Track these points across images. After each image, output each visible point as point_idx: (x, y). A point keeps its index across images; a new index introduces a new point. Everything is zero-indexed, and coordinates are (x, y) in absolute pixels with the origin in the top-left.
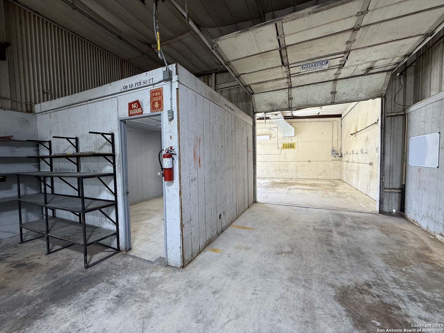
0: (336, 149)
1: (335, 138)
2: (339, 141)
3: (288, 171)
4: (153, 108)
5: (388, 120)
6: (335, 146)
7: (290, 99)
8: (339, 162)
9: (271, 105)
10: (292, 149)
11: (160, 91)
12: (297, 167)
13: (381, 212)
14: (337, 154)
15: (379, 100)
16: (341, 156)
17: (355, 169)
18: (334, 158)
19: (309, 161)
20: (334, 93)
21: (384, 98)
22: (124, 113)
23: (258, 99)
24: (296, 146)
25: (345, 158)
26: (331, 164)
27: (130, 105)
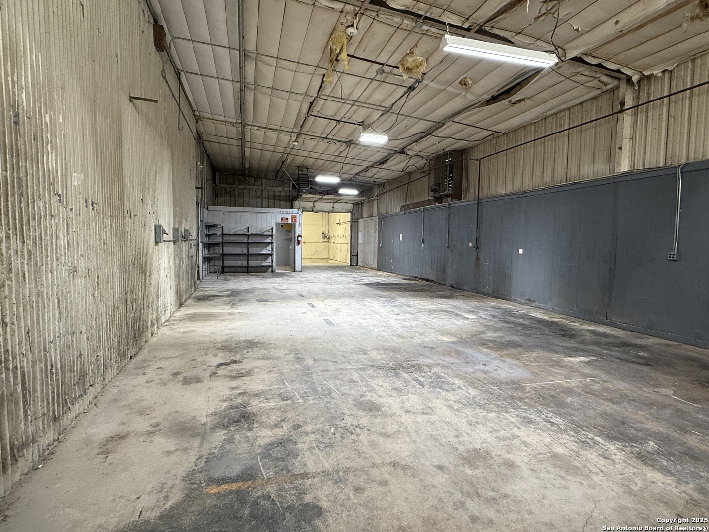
0: (325, 232)
1: (324, 224)
2: (327, 226)
4: (292, 221)
5: (353, 223)
6: (324, 230)
7: (314, 207)
8: (327, 243)
11: (296, 216)
13: (351, 265)
14: (326, 237)
16: (329, 239)
17: (339, 248)
18: (323, 240)
20: (333, 208)
21: (351, 213)
22: (279, 221)
25: (332, 241)
26: (322, 245)
27: (282, 218)
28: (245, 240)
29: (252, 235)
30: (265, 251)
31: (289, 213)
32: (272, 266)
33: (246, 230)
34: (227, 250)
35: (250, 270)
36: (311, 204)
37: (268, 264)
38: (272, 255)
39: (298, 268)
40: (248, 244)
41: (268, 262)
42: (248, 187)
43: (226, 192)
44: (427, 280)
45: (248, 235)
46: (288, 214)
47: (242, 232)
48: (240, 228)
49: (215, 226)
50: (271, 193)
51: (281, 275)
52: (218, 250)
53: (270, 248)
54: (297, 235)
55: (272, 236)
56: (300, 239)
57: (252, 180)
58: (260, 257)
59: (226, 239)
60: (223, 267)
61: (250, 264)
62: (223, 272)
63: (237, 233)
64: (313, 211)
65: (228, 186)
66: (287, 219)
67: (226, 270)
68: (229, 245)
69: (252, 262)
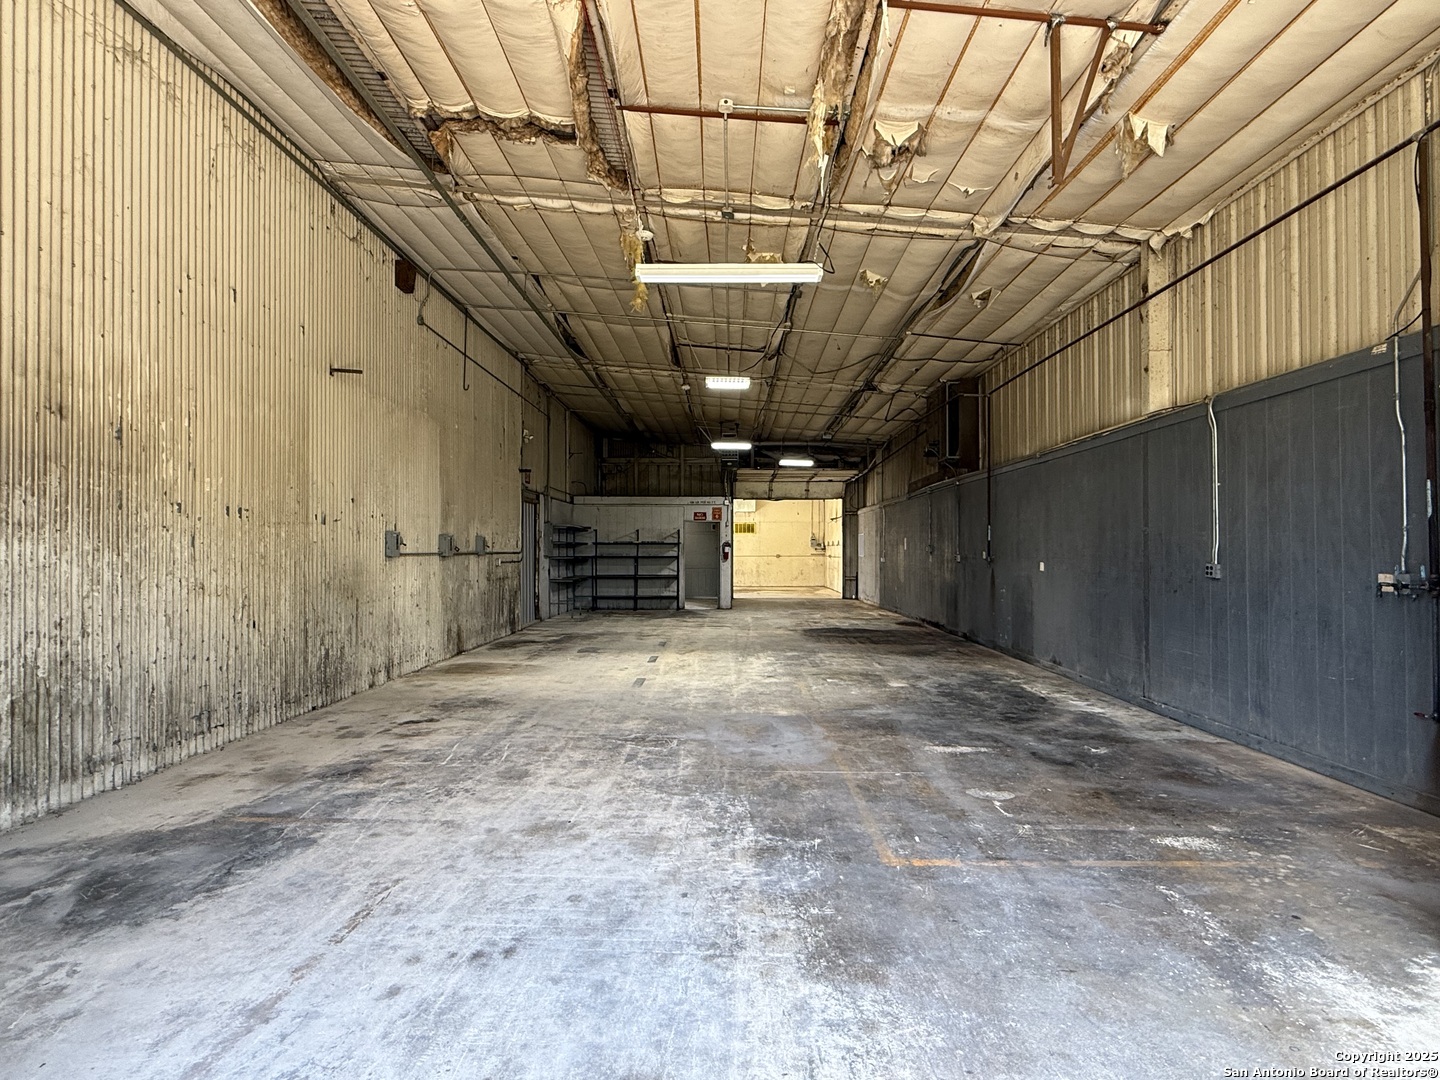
0: (817, 536)
1: (816, 520)
2: (822, 524)
3: (743, 574)
4: (714, 518)
5: (848, 518)
6: (816, 531)
7: (771, 490)
8: (821, 557)
9: (752, 493)
10: (751, 534)
11: (720, 509)
12: (758, 566)
13: (844, 597)
14: (819, 545)
15: (840, 501)
16: (824, 549)
17: (836, 566)
18: (816, 552)
19: (778, 556)
20: (807, 490)
21: (844, 499)
22: (691, 518)
23: (738, 485)
24: (756, 528)
25: (828, 552)
26: (811, 561)
27: (695, 514)
28: (633, 553)
29: (643, 543)
30: (666, 572)
31: (709, 504)
32: (677, 598)
33: (634, 536)
34: (603, 569)
35: (640, 603)
36: (765, 487)
37: (671, 594)
38: (677, 578)
39: (725, 601)
40: (636, 559)
41: (671, 592)
42: (657, 460)
43: (620, 471)
44: (936, 625)
45: (637, 544)
46: (707, 505)
47: (627, 540)
48: (625, 533)
49: (585, 529)
50: (695, 470)
51: (692, 613)
52: (586, 570)
53: (674, 566)
54: (722, 542)
55: (678, 544)
56: (727, 549)
57: (663, 449)
58: (658, 582)
59: (602, 551)
60: (595, 599)
61: (640, 594)
62: (594, 609)
63: (619, 540)
64: (769, 498)
65: (623, 460)
66: (705, 514)
67: (602, 604)
68: (606, 560)
69: (645, 590)
